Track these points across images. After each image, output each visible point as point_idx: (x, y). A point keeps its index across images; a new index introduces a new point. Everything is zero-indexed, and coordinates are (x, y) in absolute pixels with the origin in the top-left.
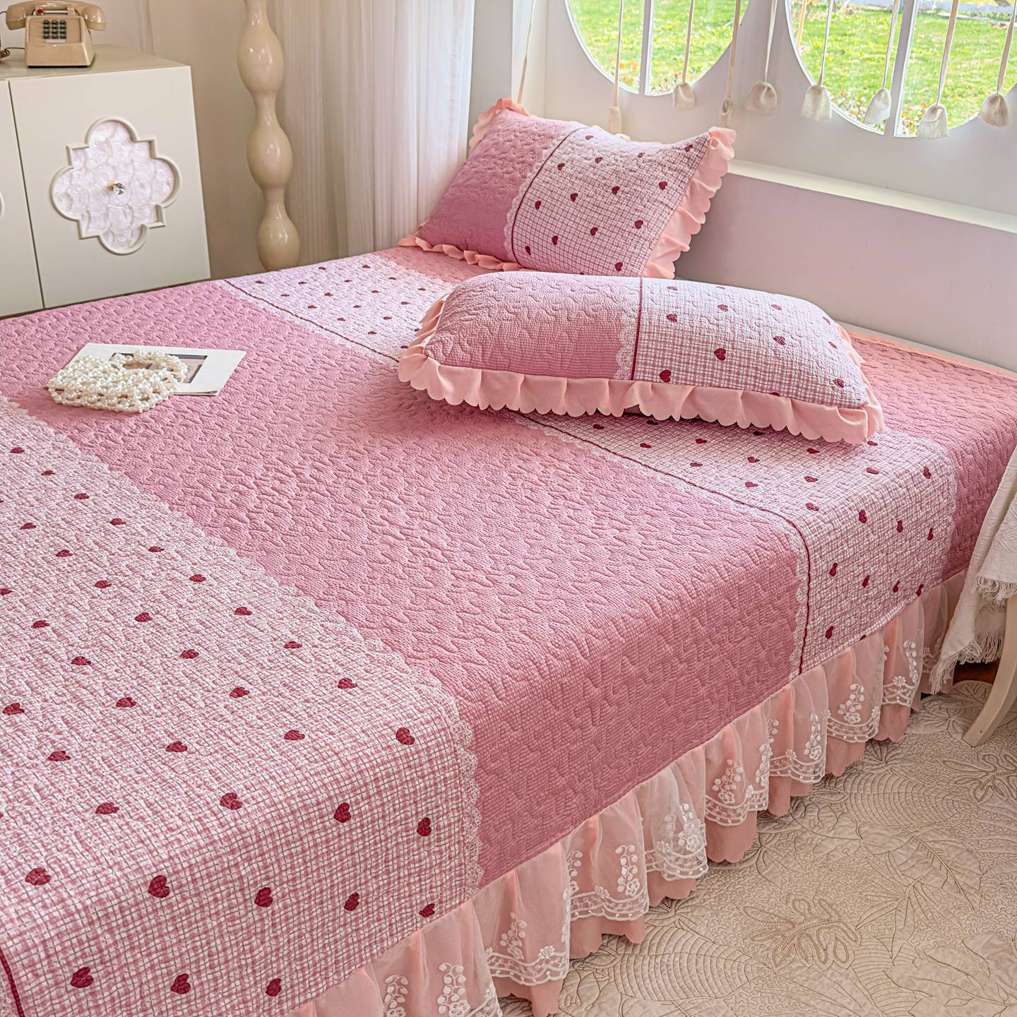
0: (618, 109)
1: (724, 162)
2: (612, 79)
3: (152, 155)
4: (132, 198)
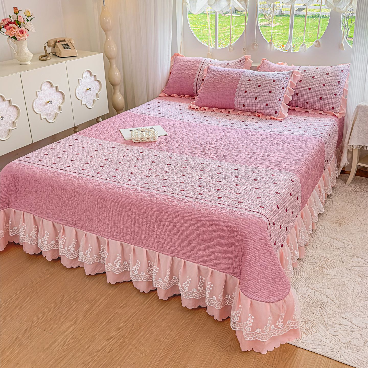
0: (210, 53)
1: (251, 63)
2: (208, 46)
3: (95, 80)
4: (92, 92)
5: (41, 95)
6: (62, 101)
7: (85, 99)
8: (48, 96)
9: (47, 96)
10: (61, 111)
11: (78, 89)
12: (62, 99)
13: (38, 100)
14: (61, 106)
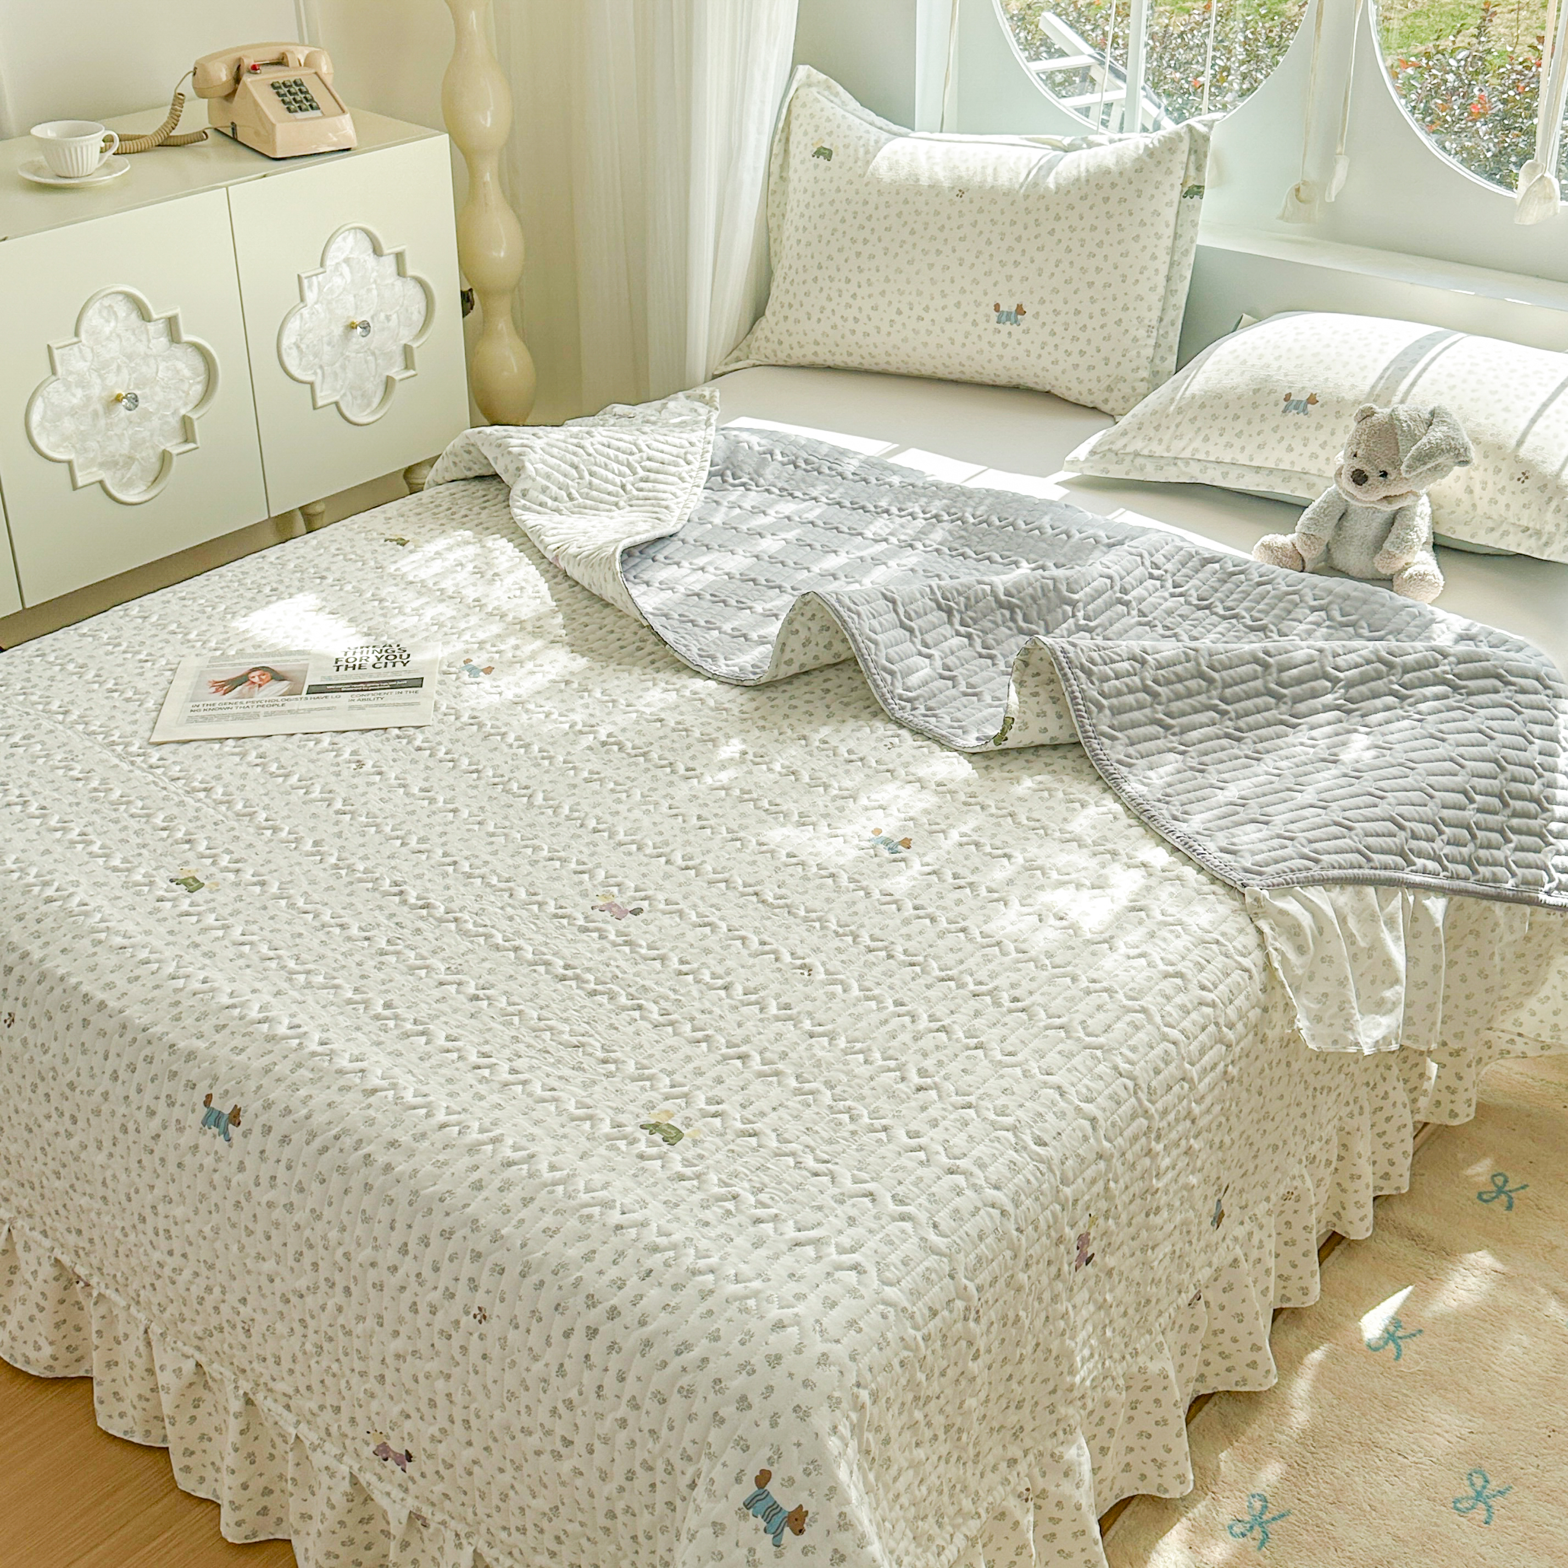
3: (401, 273)
4: (376, 337)
5: (81, 366)
6: (198, 389)
7: (336, 374)
8: (119, 368)
9: (114, 366)
10: (194, 441)
11: (294, 325)
12: (202, 378)
13: (62, 389)
14: (194, 416)
